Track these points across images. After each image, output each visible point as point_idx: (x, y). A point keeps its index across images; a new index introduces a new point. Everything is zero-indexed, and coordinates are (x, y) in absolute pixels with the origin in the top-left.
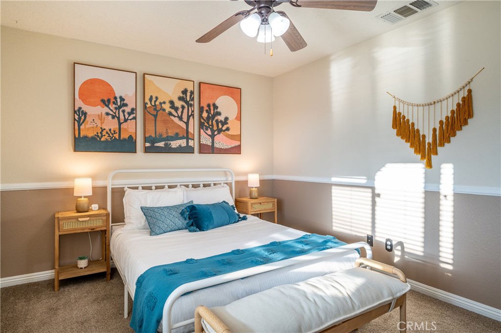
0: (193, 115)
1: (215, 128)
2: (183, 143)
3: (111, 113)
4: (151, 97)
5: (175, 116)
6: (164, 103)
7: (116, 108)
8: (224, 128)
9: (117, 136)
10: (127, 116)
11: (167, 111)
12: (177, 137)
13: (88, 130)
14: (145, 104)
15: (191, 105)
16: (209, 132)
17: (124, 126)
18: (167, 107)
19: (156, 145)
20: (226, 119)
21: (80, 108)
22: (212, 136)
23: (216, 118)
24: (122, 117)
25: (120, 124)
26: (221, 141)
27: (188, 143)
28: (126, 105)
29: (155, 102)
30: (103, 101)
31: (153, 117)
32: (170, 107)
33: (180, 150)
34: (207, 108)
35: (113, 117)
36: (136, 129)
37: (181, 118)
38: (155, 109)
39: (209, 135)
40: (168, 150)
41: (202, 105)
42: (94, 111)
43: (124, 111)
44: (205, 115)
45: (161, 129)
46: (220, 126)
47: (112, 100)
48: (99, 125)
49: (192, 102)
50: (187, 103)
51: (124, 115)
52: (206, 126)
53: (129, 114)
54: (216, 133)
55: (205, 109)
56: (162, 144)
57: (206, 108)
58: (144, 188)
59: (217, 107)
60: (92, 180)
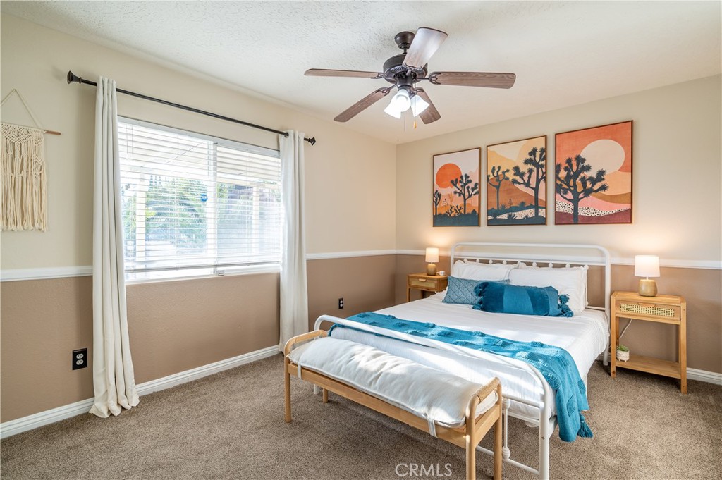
0: (545, 178)
1: (580, 189)
2: (530, 213)
3: (458, 191)
4: (494, 168)
5: (520, 184)
6: (508, 171)
7: (462, 186)
8: (596, 188)
9: (462, 211)
10: (471, 192)
11: (511, 180)
12: (523, 207)
13: (442, 210)
14: (488, 176)
15: (542, 166)
16: (570, 196)
17: (468, 201)
18: (511, 175)
19: (499, 217)
20: (601, 173)
21: (437, 191)
22: (575, 201)
23: (582, 175)
24: (467, 194)
25: (465, 200)
26: (589, 206)
27: (537, 212)
28: (470, 181)
29: (498, 172)
30: (452, 182)
31: (495, 189)
32: (515, 174)
33: (527, 222)
34: (567, 165)
35: (460, 195)
36: (481, 203)
37: (527, 185)
38: (498, 180)
39: (570, 200)
40: (512, 222)
41: (558, 162)
42: (447, 191)
43: (468, 188)
44: (563, 174)
45: (504, 200)
46: (589, 185)
47: (459, 179)
48: (449, 204)
49: (543, 163)
50: (536, 164)
51: (469, 192)
52: (564, 189)
53: (473, 189)
54: (581, 196)
55: (562, 167)
56: (505, 216)
57: (564, 165)
58: (482, 261)
59: (583, 160)
60: (439, 250)
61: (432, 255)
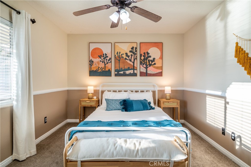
0: (136, 59)
1: (148, 64)
2: (132, 71)
3: (102, 61)
4: (118, 52)
5: (128, 60)
6: (123, 54)
7: (104, 59)
8: (153, 64)
9: (104, 70)
10: (108, 61)
11: (124, 58)
12: (129, 69)
13: (94, 68)
14: (115, 55)
15: (136, 54)
16: (145, 66)
17: (107, 65)
18: (124, 56)
19: (120, 73)
20: (154, 59)
21: (91, 60)
22: (146, 68)
23: (148, 59)
24: (106, 62)
25: (105, 65)
26: (151, 70)
27: (134, 71)
28: (107, 57)
29: (119, 54)
30: (99, 56)
31: (118, 61)
32: (126, 56)
33: (130, 75)
34: (144, 55)
35: (103, 62)
36: (112, 66)
37: (130, 60)
38: (119, 57)
39: (145, 67)
40: (125, 75)
41: (141, 53)
42: (96, 60)
43: (106, 59)
44: (143, 58)
45: (122, 66)
46: (151, 63)
47: (102, 55)
48: (98, 66)
49: (136, 53)
50: (133, 53)
51: (107, 61)
52: (143, 63)
53: (109, 60)
54: (148, 66)
55: (142, 55)
56: (122, 72)
57: (143, 55)
58: (114, 91)
59: (149, 54)
60: (94, 87)
61: (91, 90)
